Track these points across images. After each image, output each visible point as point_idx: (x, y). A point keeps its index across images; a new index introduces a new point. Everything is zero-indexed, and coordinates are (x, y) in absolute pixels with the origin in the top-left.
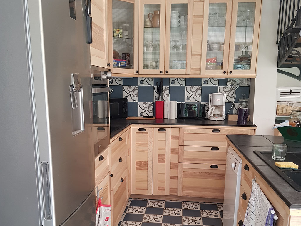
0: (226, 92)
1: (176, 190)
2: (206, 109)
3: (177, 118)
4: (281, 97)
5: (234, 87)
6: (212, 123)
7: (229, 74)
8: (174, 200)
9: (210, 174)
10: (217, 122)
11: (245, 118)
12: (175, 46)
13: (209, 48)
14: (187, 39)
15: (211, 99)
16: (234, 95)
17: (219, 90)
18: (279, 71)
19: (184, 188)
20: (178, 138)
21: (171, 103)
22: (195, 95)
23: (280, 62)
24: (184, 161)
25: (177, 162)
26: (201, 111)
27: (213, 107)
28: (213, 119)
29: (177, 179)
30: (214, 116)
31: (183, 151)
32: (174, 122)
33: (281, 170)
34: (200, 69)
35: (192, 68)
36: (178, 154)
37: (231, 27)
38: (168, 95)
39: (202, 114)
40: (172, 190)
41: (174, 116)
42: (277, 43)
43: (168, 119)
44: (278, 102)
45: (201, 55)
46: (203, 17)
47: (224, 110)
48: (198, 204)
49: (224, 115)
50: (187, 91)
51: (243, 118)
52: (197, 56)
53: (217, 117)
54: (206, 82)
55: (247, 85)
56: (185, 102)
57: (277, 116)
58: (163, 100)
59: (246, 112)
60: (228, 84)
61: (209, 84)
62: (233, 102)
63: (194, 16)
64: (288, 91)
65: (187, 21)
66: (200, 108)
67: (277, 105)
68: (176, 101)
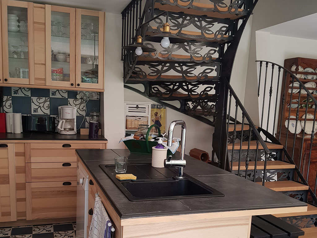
0: (76, 105)
1: (24, 214)
2: (56, 122)
3: (22, 132)
4: (129, 111)
5: (84, 101)
6: (63, 137)
7: (77, 86)
8: (22, 225)
9: (63, 192)
10: (69, 136)
11: (97, 132)
12: (15, 52)
13: (54, 58)
14: (28, 46)
15: (60, 111)
16: (84, 108)
17: (69, 103)
18: (125, 86)
19: (34, 210)
20: (23, 154)
21: (14, 115)
22: (43, 106)
23: (126, 78)
24: (33, 180)
25: (25, 182)
26: (51, 125)
27: (64, 120)
28: (64, 133)
29: (25, 201)
30: (65, 129)
31: (30, 169)
32: (19, 137)
33: (121, 183)
34: (45, 79)
35: (36, 78)
36: (25, 173)
37: (75, 38)
38: (10, 106)
39: (52, 128)
40: (19, 214)
41: (19, 130)
42: (122, 60)
43: (11, 133)
44: (126, 116)
45: (45, 65)
46: (45, 25)
47: (75, 124)
48: (52, 226)
49: (75, 128)
50: (33, 102)
51: (94, 132)
52: (41, 66)
53: (68, 131)
54: (54, 94)
55: (97, 98)
56: (31, 114)
57: (127, 130)
58: (4, 112)
59: (96, 126)
60: (78, 97)
61: (58, 96)
62: (84, 115)
63: (34, 23)
64: (135, 106)
65: (27, 27)
66: (50, 122)
67: (126, 120)
68: (21, 113)
